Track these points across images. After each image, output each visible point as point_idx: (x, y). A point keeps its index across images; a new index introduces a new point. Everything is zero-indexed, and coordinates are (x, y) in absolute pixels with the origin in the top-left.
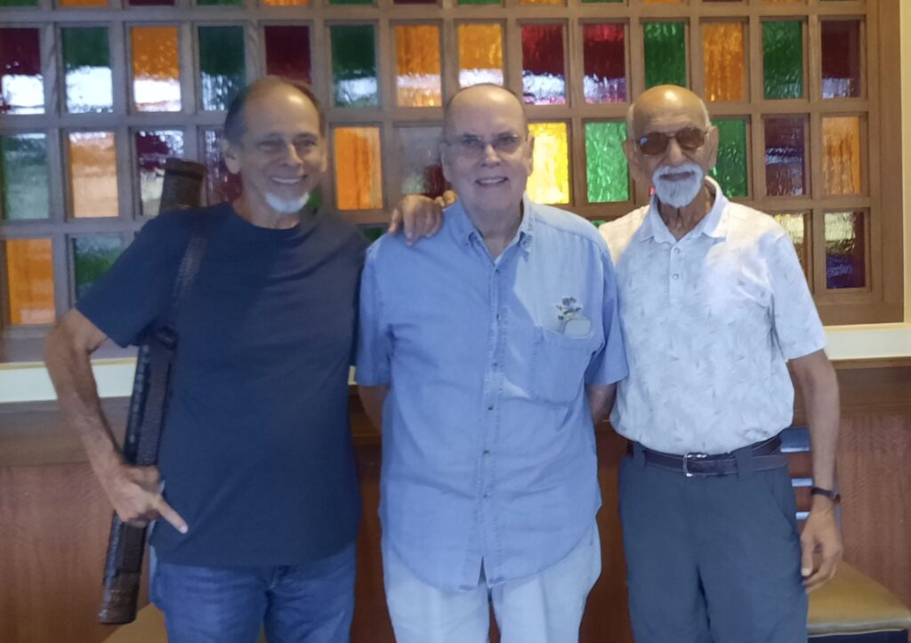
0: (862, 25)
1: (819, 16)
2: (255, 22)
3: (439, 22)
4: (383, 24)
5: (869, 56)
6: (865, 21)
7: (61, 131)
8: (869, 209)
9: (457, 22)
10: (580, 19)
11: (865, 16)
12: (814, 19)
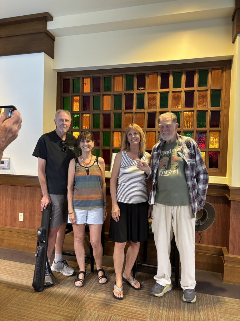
0: (220, 112)
1: (210, 110)
2: (102, 113)
3: (132, 113)
4: (123, 113)
5: (222, 119)
6: (221, 111)
7: (71, 131)
8: (219, 152)
9: (136, 113)
10: (159, 112)
11: (221, 110)
12: (209, 111)
